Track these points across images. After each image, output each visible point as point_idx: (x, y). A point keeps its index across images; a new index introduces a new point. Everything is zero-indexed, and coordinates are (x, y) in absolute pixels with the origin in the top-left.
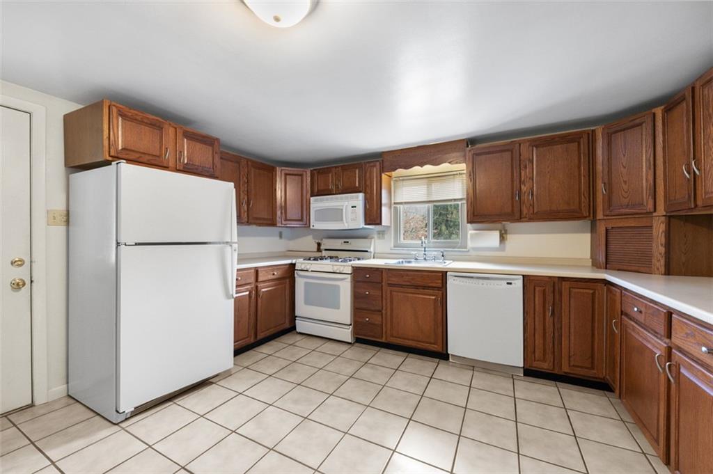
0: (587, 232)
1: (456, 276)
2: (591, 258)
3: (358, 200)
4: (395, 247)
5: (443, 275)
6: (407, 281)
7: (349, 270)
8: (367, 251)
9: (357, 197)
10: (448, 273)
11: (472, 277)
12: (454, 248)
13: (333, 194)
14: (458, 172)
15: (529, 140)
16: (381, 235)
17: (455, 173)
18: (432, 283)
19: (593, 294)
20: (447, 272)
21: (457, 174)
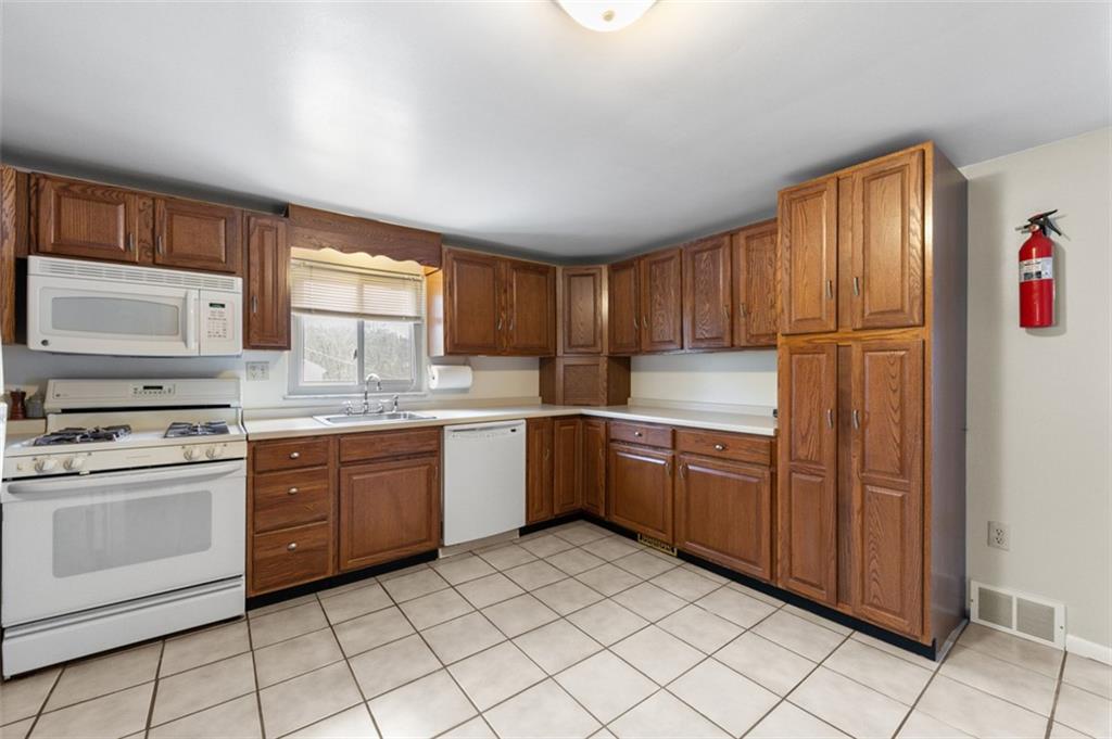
0: (534, 369)
1: (455, 431)
2: (540, 395)
3: (231, 290)
4: (290, 394)
5: (436, 431)
6: (382, 451)
7: (242, 450)
8: (228, 406)
9: (230, 285)
10: (446, 428)
11: (474, 429)
12: (404, 391)
13: (134, 263)
14: (411, 277)
15: (510, 261)
16: (259, 372)
17: (406, 276)
18: (422, 446)
19: (574, 430)
20: (442, 427)
21: (408, 279)
